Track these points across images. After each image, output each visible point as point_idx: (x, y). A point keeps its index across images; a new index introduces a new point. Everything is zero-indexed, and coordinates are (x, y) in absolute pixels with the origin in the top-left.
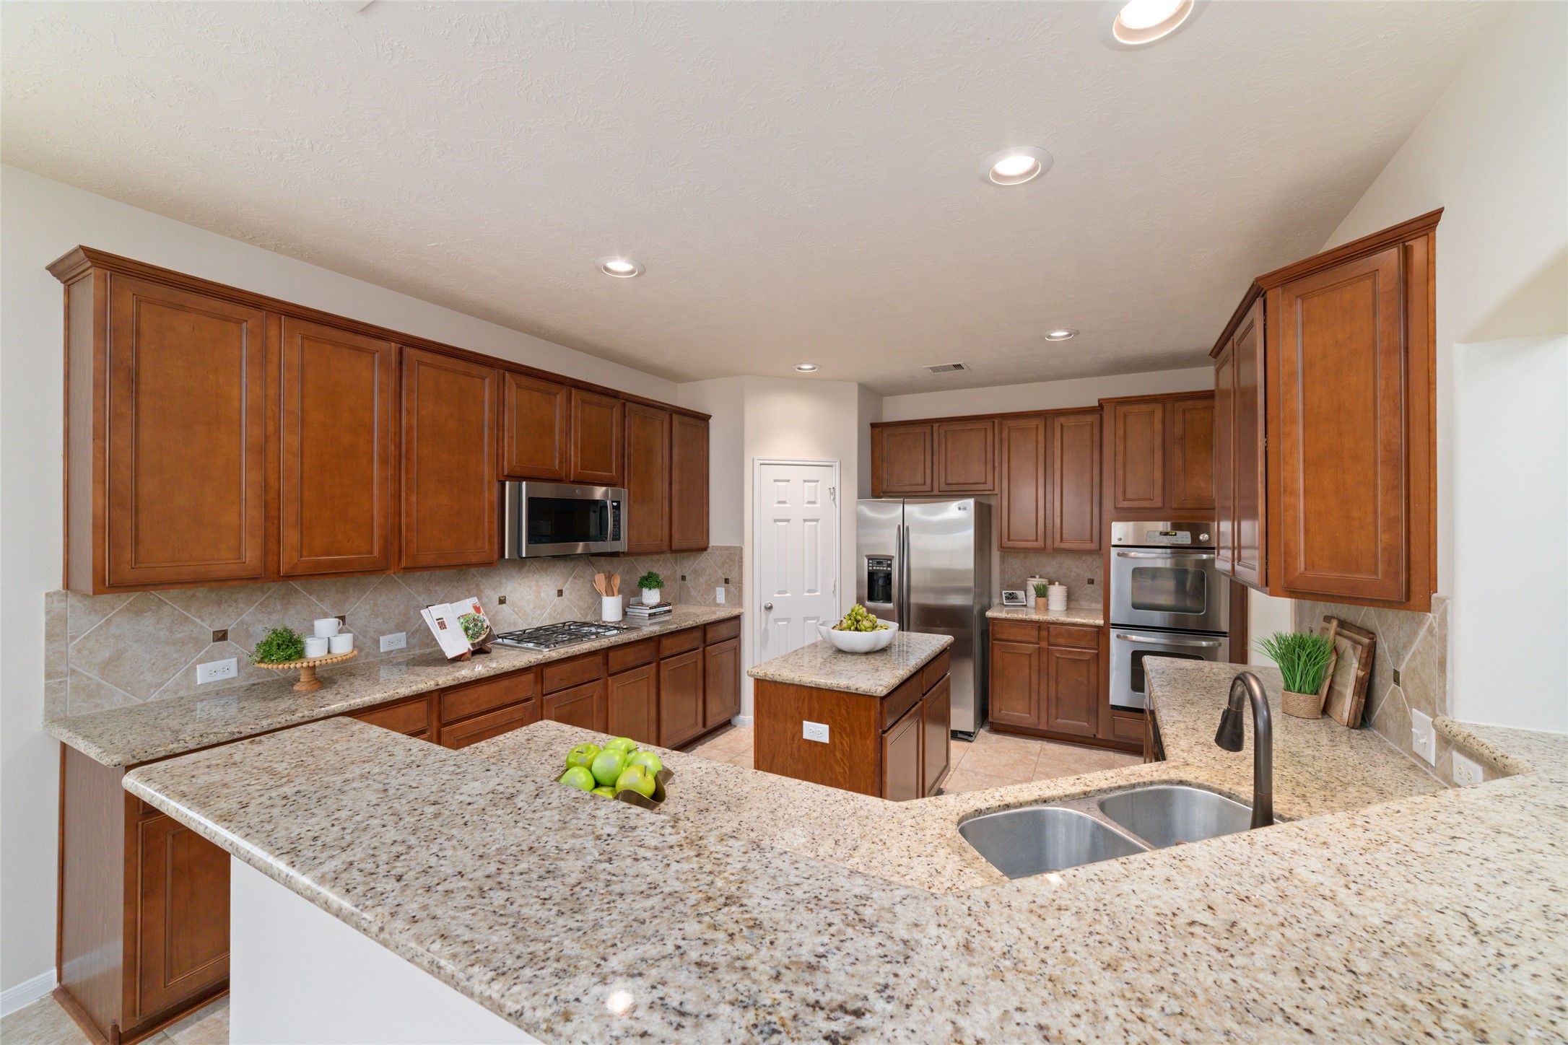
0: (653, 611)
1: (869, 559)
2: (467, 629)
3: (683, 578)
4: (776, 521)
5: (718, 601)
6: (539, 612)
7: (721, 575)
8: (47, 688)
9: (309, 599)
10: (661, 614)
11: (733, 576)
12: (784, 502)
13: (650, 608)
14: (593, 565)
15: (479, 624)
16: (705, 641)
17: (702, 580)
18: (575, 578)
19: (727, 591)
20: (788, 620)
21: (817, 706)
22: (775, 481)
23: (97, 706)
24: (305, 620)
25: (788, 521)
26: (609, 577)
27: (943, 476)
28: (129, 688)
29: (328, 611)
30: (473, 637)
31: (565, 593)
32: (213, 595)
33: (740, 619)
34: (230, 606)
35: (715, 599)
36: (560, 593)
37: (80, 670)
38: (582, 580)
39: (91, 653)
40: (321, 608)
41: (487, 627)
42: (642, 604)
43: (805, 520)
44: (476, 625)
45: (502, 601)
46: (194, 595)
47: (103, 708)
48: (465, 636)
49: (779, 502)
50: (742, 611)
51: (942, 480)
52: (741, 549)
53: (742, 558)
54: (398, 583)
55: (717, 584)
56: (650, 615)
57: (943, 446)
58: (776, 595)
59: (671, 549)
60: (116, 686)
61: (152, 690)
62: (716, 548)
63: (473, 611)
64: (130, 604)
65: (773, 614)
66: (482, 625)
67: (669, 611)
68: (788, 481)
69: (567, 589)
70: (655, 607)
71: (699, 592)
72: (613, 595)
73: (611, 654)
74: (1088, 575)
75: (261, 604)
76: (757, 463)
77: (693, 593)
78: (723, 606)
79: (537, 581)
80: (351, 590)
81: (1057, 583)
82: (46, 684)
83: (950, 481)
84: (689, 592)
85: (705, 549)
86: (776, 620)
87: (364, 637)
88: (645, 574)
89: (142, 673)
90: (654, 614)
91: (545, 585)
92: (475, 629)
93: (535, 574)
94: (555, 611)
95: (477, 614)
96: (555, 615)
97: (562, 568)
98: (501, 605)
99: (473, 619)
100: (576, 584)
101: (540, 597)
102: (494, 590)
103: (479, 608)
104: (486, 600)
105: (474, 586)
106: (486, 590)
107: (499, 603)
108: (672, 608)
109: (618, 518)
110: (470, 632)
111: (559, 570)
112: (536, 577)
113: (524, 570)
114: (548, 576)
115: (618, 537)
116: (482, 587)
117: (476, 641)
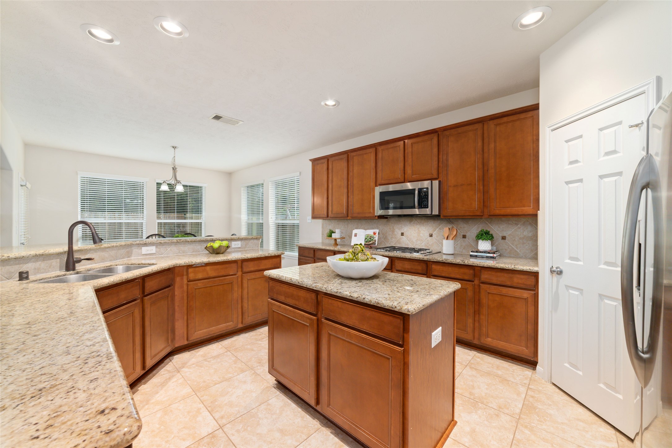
2: (366, 239)
4: (567, 183)
6: (419, 242)
12: (576, 162)
15: (372, 238)
18: (440, 229)
20: (581, 290)
22: (567, 141)
24: (343, 231)
25: (581, 181)
26: (451, 230)
31: (434, 236)
32: (332, 223)
33: (538, 276)
34: (334, 227)
41: (375, 240)
43: (601, 177)
45: (402, 234)
46: (330, 223)
48: (364, 241)
49: (571, 163)
50: (538, 269)
58: (567, 261)
59: (486, 214)
61: (324, 239)
63: (372, 234)
65: (564, 279)
66: (373, 239)
67: (492, 258)
68: (581, 137)
69: (435, 234)
72: (450, 240)
75: (338, 227)
76: (549, 131)
79: (418, 228)
88: (482, 231)
91: (423, 230)
92: (369, 240)
93: (417, 225)
94: (428, 243)
95: (374, 235)
96: (428, 245)
97: (432, 223)
98: (402, 236)
99: (371, 237)
100: (441, 232)
101: (420, 235)
102: (399, 229)
103: (376, 233)
104: (396, 233)
105: (392, 227)
106: (396, 229)
107: (400, 235)
108: (495, 255)
109: (427, 197)
110: (366, 240)
111: (430, 224)
112: (418, 226)
113: (412, 223)
114: (424, 226)
115: (427, 206)
116: (395, 228)
117: (367, 243)
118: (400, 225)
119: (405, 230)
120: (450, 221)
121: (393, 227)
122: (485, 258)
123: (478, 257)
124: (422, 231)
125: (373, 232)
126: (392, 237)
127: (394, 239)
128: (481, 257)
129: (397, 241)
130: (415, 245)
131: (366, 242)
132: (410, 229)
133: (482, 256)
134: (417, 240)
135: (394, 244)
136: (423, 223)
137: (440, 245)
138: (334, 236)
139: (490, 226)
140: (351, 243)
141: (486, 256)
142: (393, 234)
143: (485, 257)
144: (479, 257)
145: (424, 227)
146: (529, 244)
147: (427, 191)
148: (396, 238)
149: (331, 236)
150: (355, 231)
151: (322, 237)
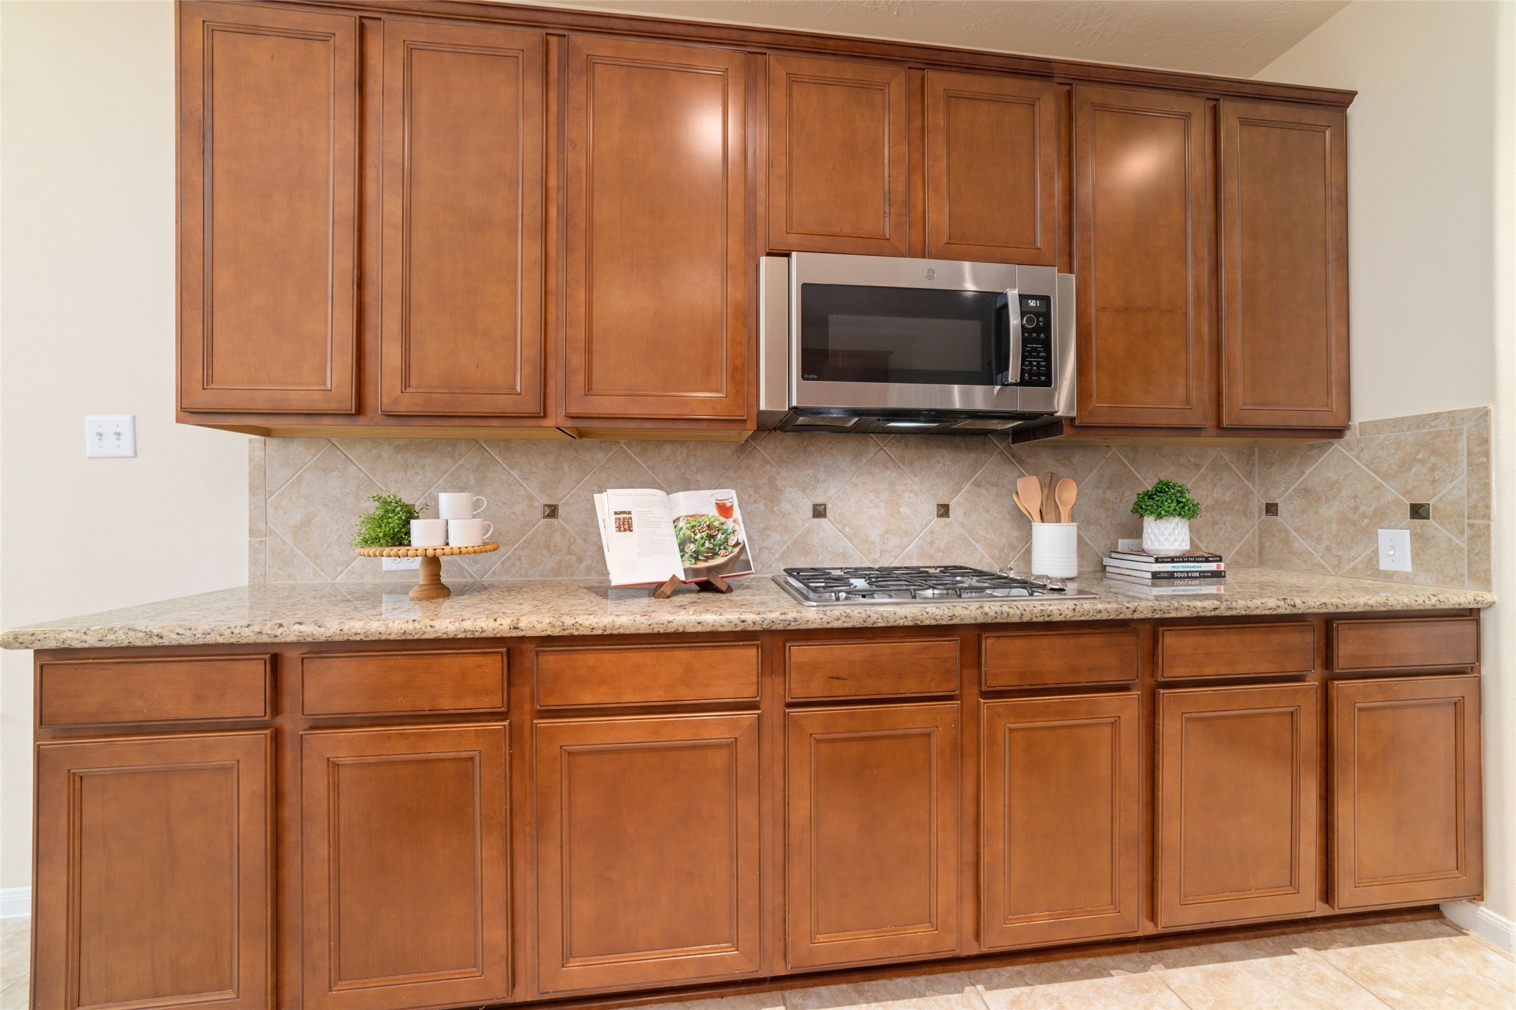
0: (1168, 567)
2: (685, 541)
3: (1271, 509)
5: (1384, 565)
6: (895, 540)
7: (1396, 495)
8: (251, 546)
9: (510, 473)
10: (1188, 576)
11: (1443, 497)
13: (1157, 561)
14: (1021, 462)
15: (720, 536)
16: (1328, 662)
17: (1328, 511)
18: (977, 484)
19: (1420, 544)
23: (290, 576)
24: (504, 503)
26: (1050, 485)
28: (318, 562)
29: (534, 494)
30: (696, 556)
31: (955, 511)
32: (399, 457)
33: (1478, 622)
34: (417, 473)
35: (1373, 558)
36: (944, 510)
37: (276, 531)
38: (994, 491)
39: (285, 513)
40: (526, 489)
41: (737, 544)
42: (1142, 552)
44: (710, 537)
45: (819, 512)
46: (379, 456)
47: (296, 580)
48: (678, 554)
50: (1488, 597)
52: (1482, 417)
53: (1486, 441)
54: (636, 462)
55: (1381, 518)
56: (1155, 575)
59: (1219, 425)
60: (307, 555)
61: (339, 569)
62: (1376, 426)
63: (713, 512)
64: (318, 459)
66: (726, 540)
67: (1218, 575)
69: (959, 504)
70: (1172, 560)
71: (1319, 540)
72: (1058, 521)
73: (989, 643)
75: (452, 475)
77: (1300, 543)
78: (1406, 578)
79: (892, 484)
80: (566, 467)
82: (250, 542)
84: (1287, 542)
85: (1337, 432)
87: (585, 541)
88: (1149, 486)
89: (330, 546)
90: (1171, 576)
91: (911, 491)
92: (707, 544)
93: (887, 468)
94: (932, 543)
95: (723, 519)
96: (932, 551)
97: (948, 462)
98: (816, 520)
99: (708, 526)
100: (979, 496)
101: (899, 513)
102: (803, 490)
103: (731, 508)
104: (788, 507)
105: (765, 480)
106: (788, 490)
107: (811, 514)
108: (1222, 566)
109: (1042, 335)
110: (692, 547)
111: (939, 466)
112: (891, 474)
113: (864, 461)
114: (915, 476)
115: (1043, 378)
116: (780, 483)
117: (702, 565)
118: (810, 471)
119: (832, 491)
120: (1014, 456)
121: (772, 479)
122: (1196, 578)
123: (1177, 578)
124: (907, 494)
125: (714, 502)
126: (766, 528)
127: (776, 537)
128: (1184, 578)
129: (795, 543)
130: (877, 556)
131: (697, 559)
132: (856, 485)
133: (1187, 572)
134: (887, 532)
135: (777, 556)
136: (911, 463)
137: (978, 546)
138: (422, 534)
139: (1133, 470)
140: (606, 573)
141: (1200, 572)
142: (771, 511)
143: (1198, 574)
144: (1181, 577)
145: (916, 479)
146: (1225, 524)
147: (1044, 310)
148: (786, 529)
149: (400, 538)
150: (609, 502)
151: (253, 550)
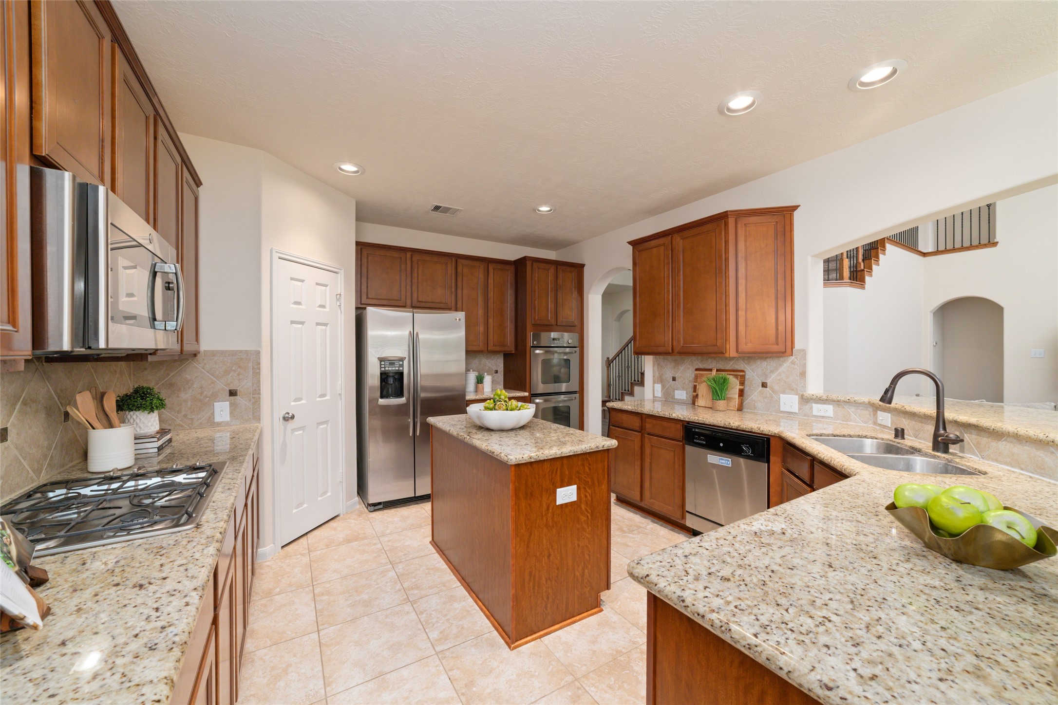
1: (381, 362)
4: (292, 322)
5: (218, 419)
7: (222, 386)
11: (243, 386)
12: (300, 304)
17: (185, 395)
19: (233, 407)
21: (567, 472)
22: (292, 279)
25: (302, 323)
27: (415, 295)
35: (212, 417)
43: (317, 324)
49: (295, 303)
50: (261, 425)
51: (415, 298)
52: (258, 353)
53: (259, 364)
55: (215, 397)
57: (416, 271)
58: (293, 403)
62: (213, 353)
68: (302, 281)
71: (179, 411)
74: (495, 368)
76: (276, 256)
81: (471, 370)
83: (420, 299)
86: (294, 430)
